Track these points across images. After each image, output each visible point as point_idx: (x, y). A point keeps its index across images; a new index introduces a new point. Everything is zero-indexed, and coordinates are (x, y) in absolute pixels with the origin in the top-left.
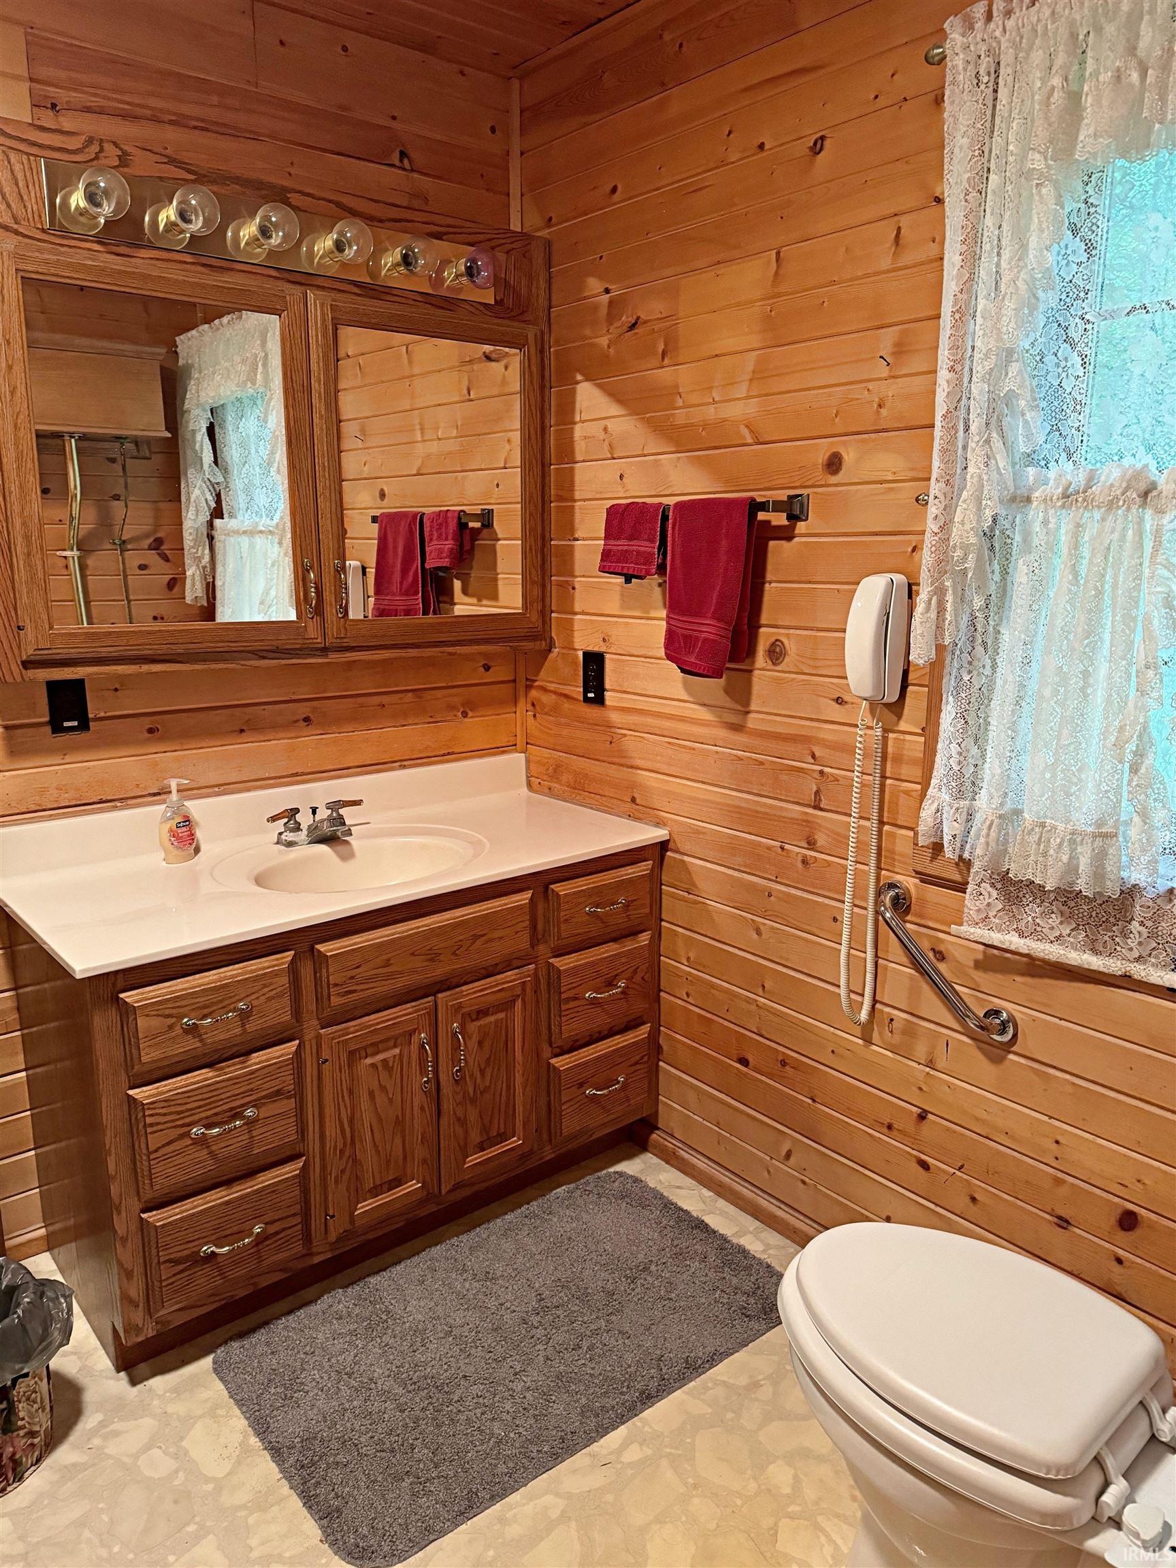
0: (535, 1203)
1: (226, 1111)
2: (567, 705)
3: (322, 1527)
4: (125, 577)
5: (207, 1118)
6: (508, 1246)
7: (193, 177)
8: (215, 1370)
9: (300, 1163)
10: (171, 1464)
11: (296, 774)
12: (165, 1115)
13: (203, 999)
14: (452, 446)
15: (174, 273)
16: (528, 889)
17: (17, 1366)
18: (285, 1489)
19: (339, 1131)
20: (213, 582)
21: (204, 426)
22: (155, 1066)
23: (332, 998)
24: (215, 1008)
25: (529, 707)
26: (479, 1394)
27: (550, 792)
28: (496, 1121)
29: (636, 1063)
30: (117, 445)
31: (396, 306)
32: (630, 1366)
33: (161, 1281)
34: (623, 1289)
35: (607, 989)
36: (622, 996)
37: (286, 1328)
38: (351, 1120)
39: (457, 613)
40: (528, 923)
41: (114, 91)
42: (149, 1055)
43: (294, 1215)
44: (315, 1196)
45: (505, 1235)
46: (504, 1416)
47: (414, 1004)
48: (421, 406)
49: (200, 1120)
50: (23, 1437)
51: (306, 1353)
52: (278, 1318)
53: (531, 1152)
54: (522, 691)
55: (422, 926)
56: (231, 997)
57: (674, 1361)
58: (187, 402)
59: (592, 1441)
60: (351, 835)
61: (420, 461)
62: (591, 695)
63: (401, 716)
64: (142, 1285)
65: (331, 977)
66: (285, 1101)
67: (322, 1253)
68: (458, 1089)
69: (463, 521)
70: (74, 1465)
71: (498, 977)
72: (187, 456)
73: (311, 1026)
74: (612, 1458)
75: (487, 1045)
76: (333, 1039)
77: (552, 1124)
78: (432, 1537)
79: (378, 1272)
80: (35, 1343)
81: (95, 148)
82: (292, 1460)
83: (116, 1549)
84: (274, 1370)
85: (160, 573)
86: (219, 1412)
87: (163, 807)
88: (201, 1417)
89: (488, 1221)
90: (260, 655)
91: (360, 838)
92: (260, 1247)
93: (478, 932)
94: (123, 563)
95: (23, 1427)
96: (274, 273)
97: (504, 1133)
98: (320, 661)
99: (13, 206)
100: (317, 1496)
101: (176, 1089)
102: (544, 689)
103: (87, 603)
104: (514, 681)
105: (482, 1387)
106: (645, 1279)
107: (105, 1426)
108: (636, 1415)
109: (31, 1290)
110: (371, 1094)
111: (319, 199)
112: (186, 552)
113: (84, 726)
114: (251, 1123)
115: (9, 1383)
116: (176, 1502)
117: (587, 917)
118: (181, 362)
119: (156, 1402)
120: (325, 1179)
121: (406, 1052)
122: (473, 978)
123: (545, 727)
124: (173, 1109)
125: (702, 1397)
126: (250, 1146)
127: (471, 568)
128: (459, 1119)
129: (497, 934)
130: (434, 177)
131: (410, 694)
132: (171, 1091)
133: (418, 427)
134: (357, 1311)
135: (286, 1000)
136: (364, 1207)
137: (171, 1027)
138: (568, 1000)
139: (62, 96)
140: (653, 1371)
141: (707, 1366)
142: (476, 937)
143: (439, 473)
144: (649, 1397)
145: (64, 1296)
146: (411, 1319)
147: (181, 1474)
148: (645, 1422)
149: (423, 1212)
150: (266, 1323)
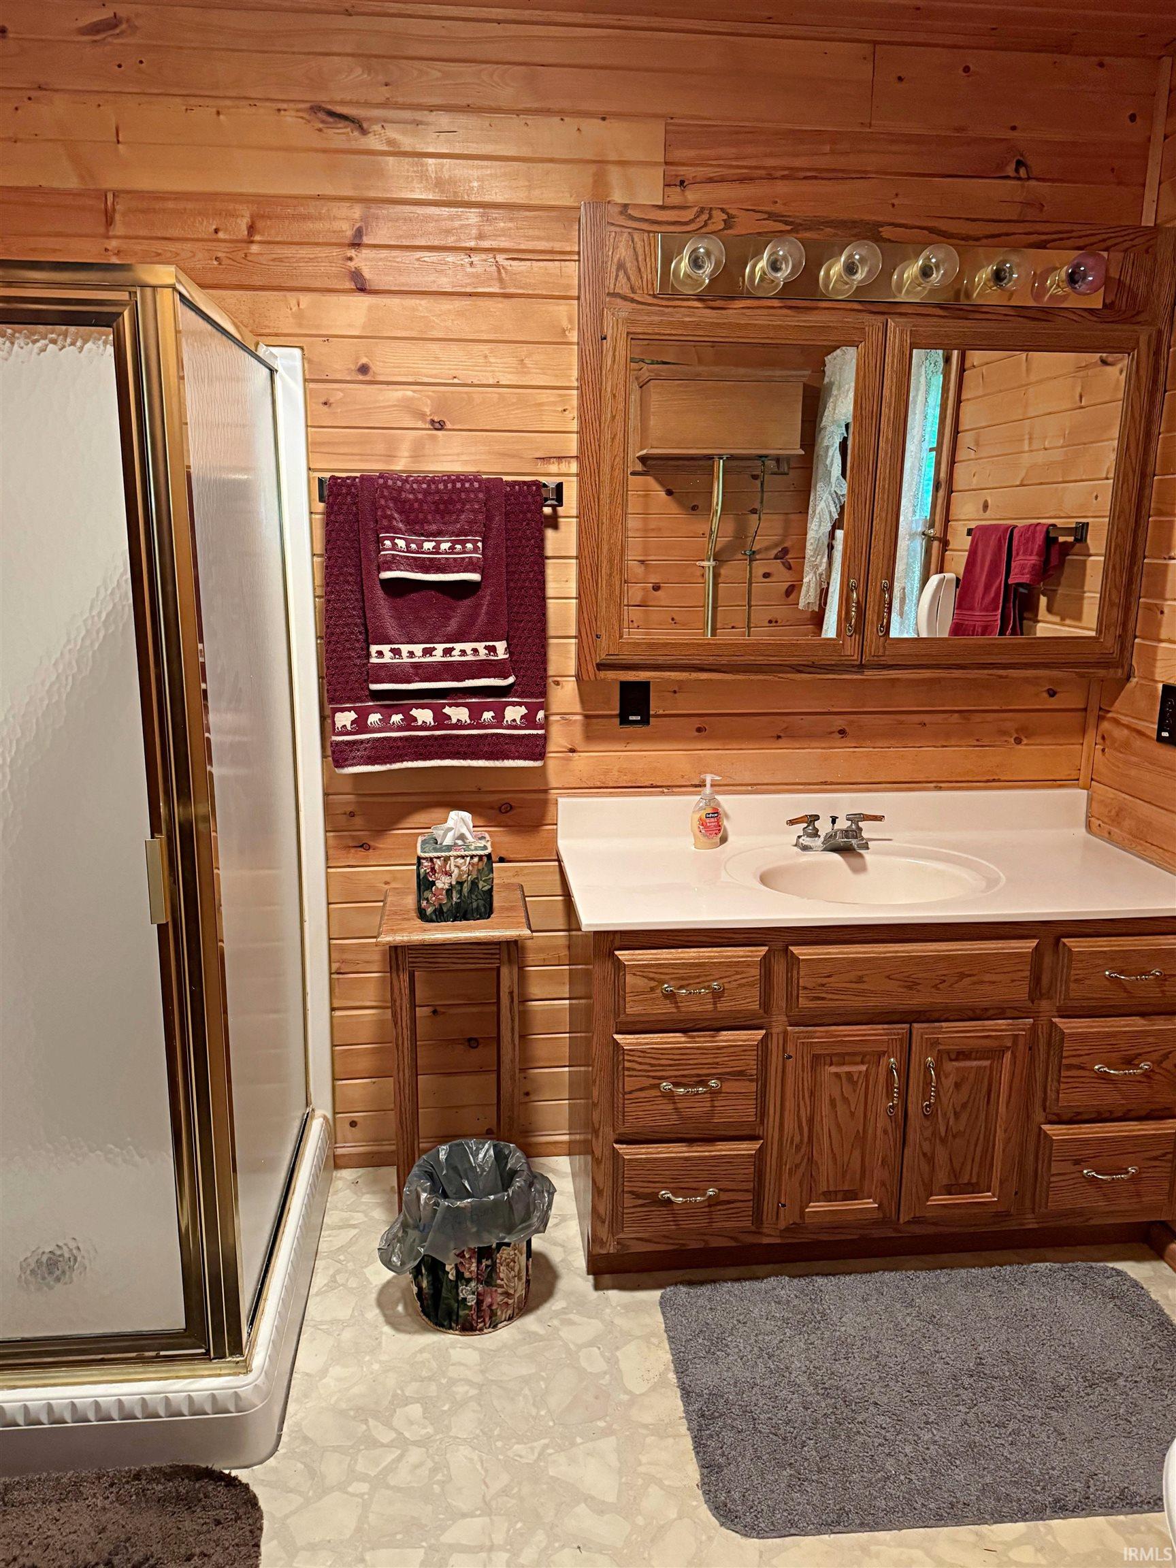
0: (1009, 1268)
1: (692, 1076)
2: (1138, 743)
3: (702, 1474)
4: (750, 583)
5: (676, 1077)
6: (964, 1298)
7: (789, 228)
8: (661, 1303)
9: (757, 1145)
10: (601, 1365)
11: (825, 783)
12: (640, 1063)
13: (681, 971)
14: (1057, 455)
15: (761, 319)
16: (1034, 937)
17: (501, 1235)
18: (683, 1428)
19: (796, 1126)
20: (828, 588)
21: (837, 441)
22: (637, 1019)
23: (800, 999)
24: (691, 982)
25: (1099, 740)
26: (884, 1425)
27: (1110, 838)
28: (969, 1168)
29: (1155, 1159)
30: (759, 463)
31: (984, 323)
32: (1053, 1469)
33: (623, 1208)
34: (1076, 1389)
35: (1124, 1066)
36: (1144, 1079)
37: (729, 1292)
38: (811, 1121)
39: (1039, 634)
40: (1028, 973)
41: (736, 159)
42: (633, 1009)
43: (747, 1191)
44: (770, 1178)
45: (965, 1287)
46: (901, 1457)
47: (886, 1026)
48: (1032, 415)
49: (671, 1077)
50: (501, 1294)
51: (739, 1321)
52: (726, 1281)
53: (1007, 1214)
54: (1092, 720)
55: (903, 952)
56: (706, 976)
57: (1108, 1484)
58: (824, 419)
59: (981, 1521)
60: (868, 848)
61: (1025, 471)
62: (1165, 734)
63: (944, 736)
64: (610, 1207)
65: (801, 980)
66: (747, 1083)
67: (771, 1236)
68: (927, 1123)
69: (1052, 535)
70: (535, 1333)
71: (987, 1023)
72: (820, 471)
73: (779, 1022)
74: (999, 1548)
75: (965, 1089)
76: (798, 1038)
77: (1038, 1192)
78: (793, 1531)
79: (827, 1275)
80: (518, 1222)
81: (705, 217)
82: (696, 1406)
83: (543, 1413)
84: (708, 1324)
85: (783, 579)
86: (653, 1340)
87: (698, 797)
88: (638, 1337)
89: (952, 1268)
90: (798, 669)
91: (876, 853)
92: (712, 1209)
93: (966, 970)
94: (751, 572)
95: (502, 1286)
96: (857, 306)
97: (977, 1183)
98: (855, 677)
99: (632, 278)
100: (705, 1446)
101: (652, 1044)
102: (1116, 722)
103: (715, 608)
104: (1085, 710)
105: (889, 1420)
106: (1106, 1389)
107: (566, 1313)
108: (1042, 1519)
109: (523, 1178)
110: (833, 1103)
111: (912, 228)
112: (806, 560)
113: (645, 721)
114: (714, 1093)
115: (494, 1246)
116: (596, 1398)
117: (1107, 983)
118: (826, 380)
119: (608, 1311)
120: (781, 1169)
121: (873, 1071)
122: (957, 1017)
123: (1113, 764)
124: (647, 1061)
125: (1128, 1536)
126: (711, 1114)
127: (1059, 584)
128: (925, 1155)
129: (987, 978)
130: (1053, 180)
131: (956, 715)
132: (648, 1044)
133: (1027, 437)
134: (796, 1302)
135: (756, 992)
136: (815, 1207)
137: (652, 989)
138: (1070, 1067)
139: (686, 172)
140: (1078, 1484)
141: (1146, 1507)
142: (962, 976)
143: (1041, 484)
144: (1064, 1508)
145: (548, 1192)
146: (843, 1329)
147: (607, 1377)
148: (1050, 1530)
149: (876, 1233)
150: (714, 1281)
